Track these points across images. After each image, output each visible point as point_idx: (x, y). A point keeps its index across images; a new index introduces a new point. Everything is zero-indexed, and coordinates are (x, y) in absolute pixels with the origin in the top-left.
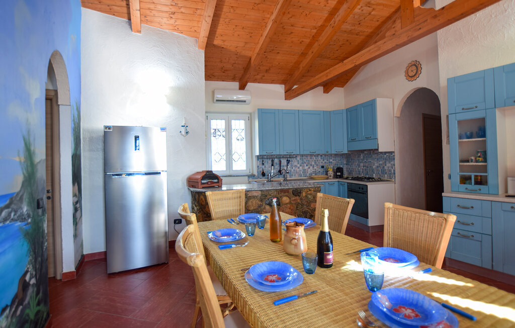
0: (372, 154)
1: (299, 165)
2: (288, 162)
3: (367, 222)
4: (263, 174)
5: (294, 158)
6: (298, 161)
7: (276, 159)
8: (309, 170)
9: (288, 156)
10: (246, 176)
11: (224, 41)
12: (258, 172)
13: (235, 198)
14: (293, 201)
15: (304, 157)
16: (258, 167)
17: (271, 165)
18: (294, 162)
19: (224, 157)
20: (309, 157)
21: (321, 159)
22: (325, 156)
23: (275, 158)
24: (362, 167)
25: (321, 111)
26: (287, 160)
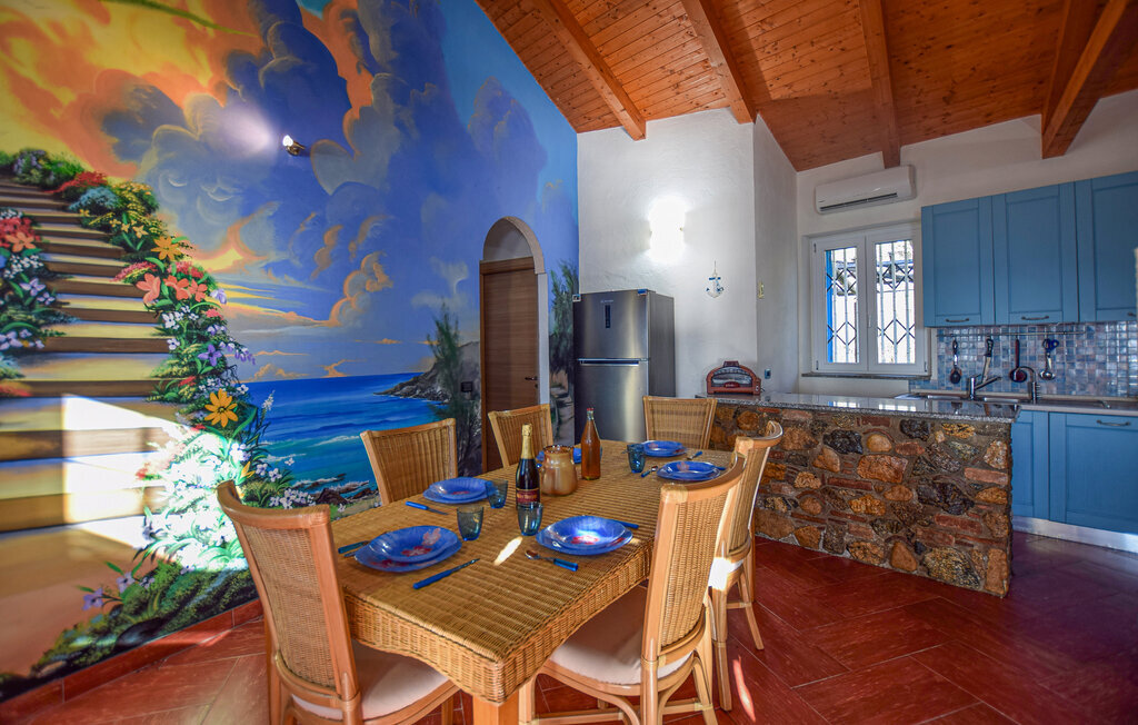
2: (1051, 345)
4: (955, 378)
5: (1079, 332)
9: (1054, 329)
11: (789, 86)
13: (695, 414)
14: (902, 448)
16: (940, 357)
17: (982, 354)
23: (998, 334)
26: (1047, 342)
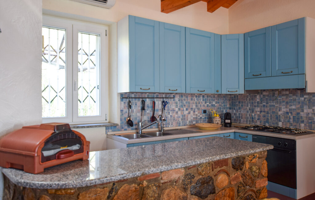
0: (276, 95)
1: (177, 109)
2: (164, 104)
3: (295, 194)
4: (130, 123)
5: (171, 98)
6: (176, 103)
7: (147, 100)
8: (189, 116)
9: (164, 96)
10: (103, 126)
12: (121, 120)
15: (184, 98)
16: (122, 111)
17: (140, 108)
18: (172, 105)
19: (63, 94)
20: (189, 98)
21: (203, 100)
22: (208, 97)
23: (146, 98)
24: (258, 113)
25: (211, 33)
26: (163, 102)
